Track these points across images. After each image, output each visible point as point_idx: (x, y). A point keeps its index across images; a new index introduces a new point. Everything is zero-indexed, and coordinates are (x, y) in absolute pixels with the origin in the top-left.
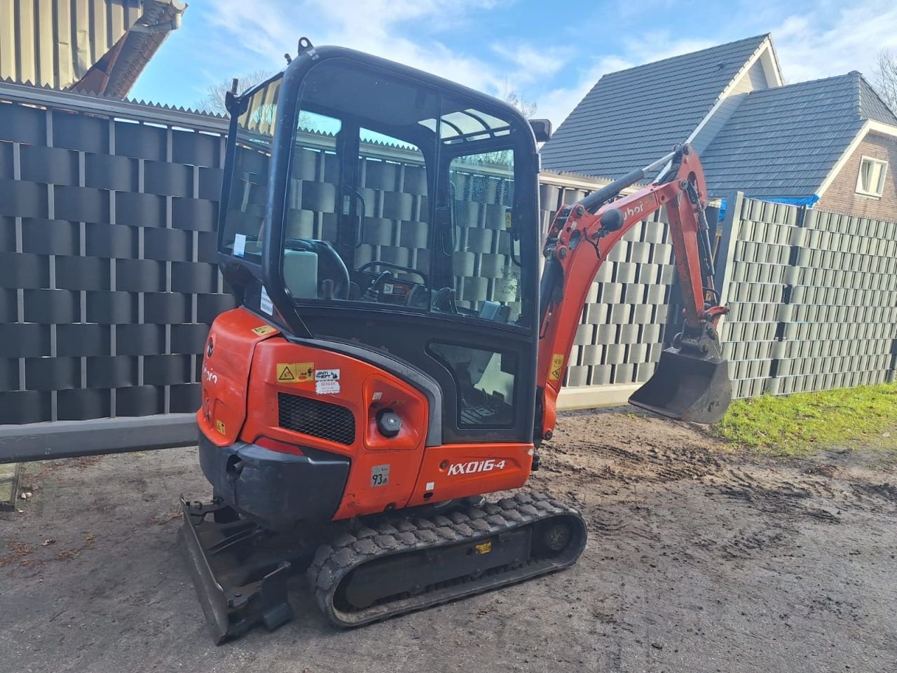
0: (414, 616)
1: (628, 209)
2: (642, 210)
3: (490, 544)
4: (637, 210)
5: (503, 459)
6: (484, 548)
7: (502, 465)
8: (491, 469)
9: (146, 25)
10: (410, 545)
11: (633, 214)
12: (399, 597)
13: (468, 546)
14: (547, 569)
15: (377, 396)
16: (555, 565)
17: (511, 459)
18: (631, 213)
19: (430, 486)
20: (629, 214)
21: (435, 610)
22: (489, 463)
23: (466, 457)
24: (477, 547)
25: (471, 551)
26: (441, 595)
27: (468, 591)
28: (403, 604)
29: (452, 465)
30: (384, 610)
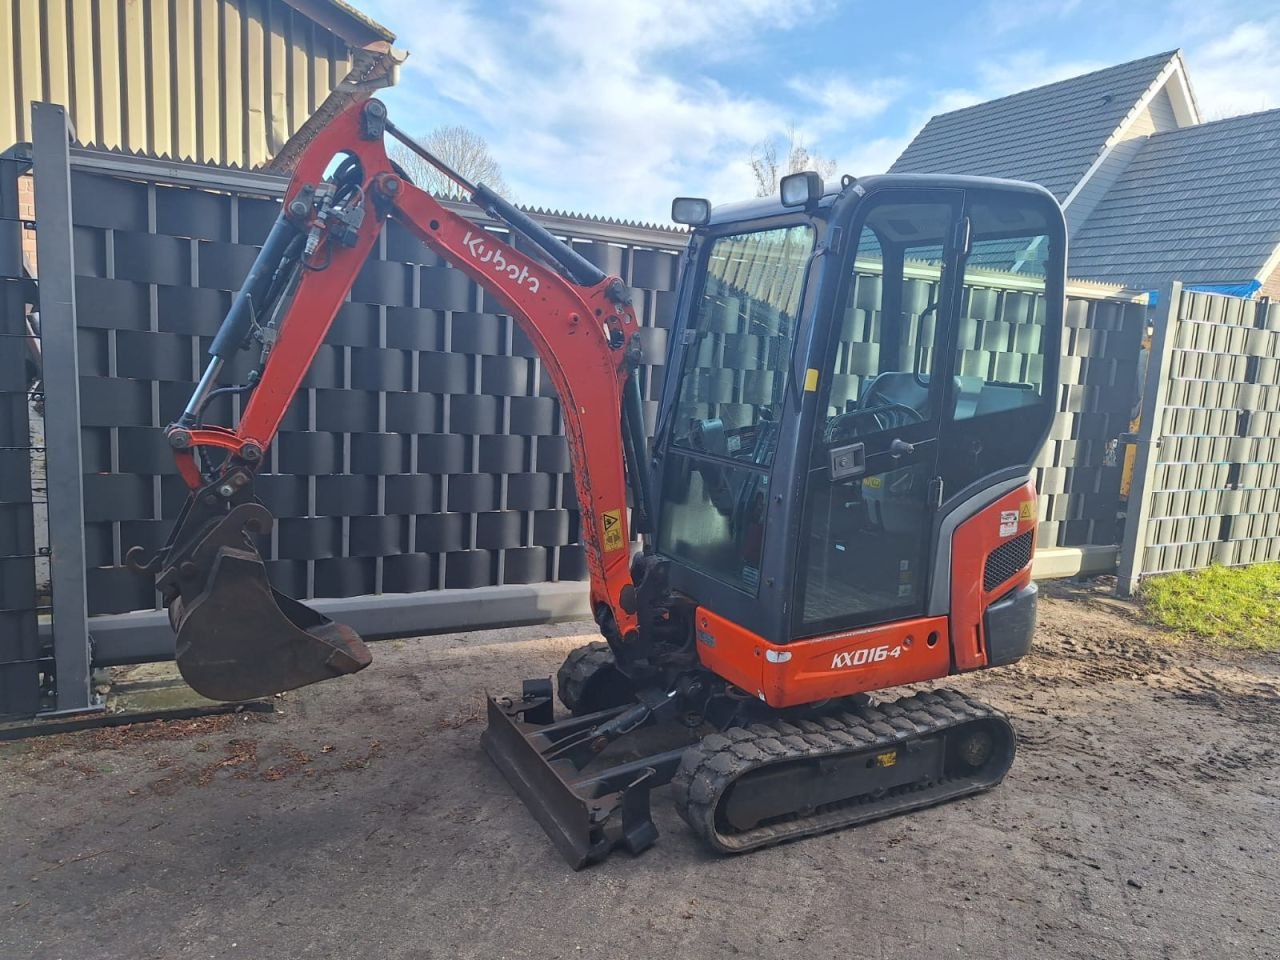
0: (806, 843)
3: (894, 754)
6: (887, 759)
9: (354, 82)
10: (803, 751)
12: (784, 819)
13: (867, 757)
14: (967, 789)
16: (976, 785)
21: (831, 837)
24: (877, 758)
25: (871, 763)
28: (792, 828)
30: (770, 833)
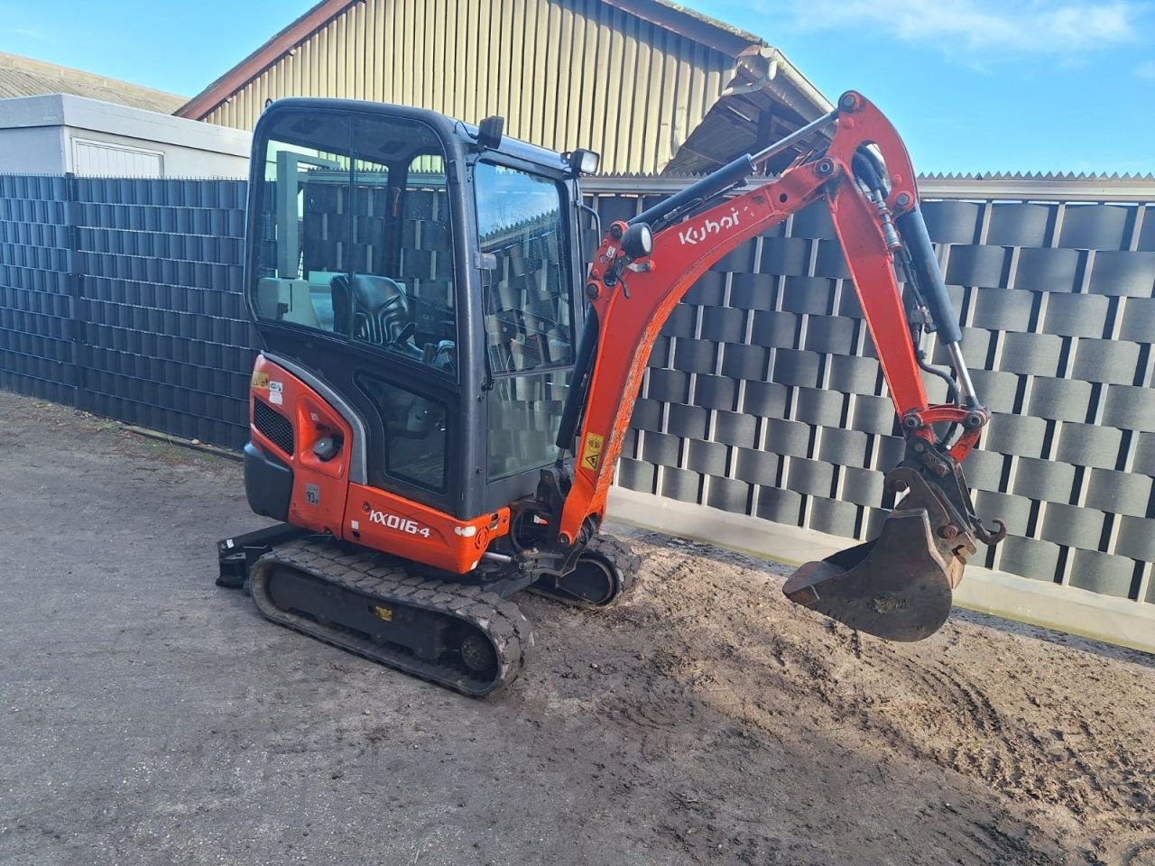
1: (707, 222)
2: (737, 222)
3: (390, 612)
4: (727, 222)
5: (427, 526)
6: (385, 614)
7: (426, 532)
8: (414, 532)
11: (717, 231)
13: (373, 601)
15: (314, 417)
17: (435, 529)
18: (714, 228)
19: (355, 525)
20: (710, 230)
21: (326, 646)
22: (411, 524)
23: (388, 509)
24: (377, 608)
25: (372, 610)
26: (338, 638)
27: (358, 648)
28: (307, 625)
29: (373, 511)
30: (292, 619)
